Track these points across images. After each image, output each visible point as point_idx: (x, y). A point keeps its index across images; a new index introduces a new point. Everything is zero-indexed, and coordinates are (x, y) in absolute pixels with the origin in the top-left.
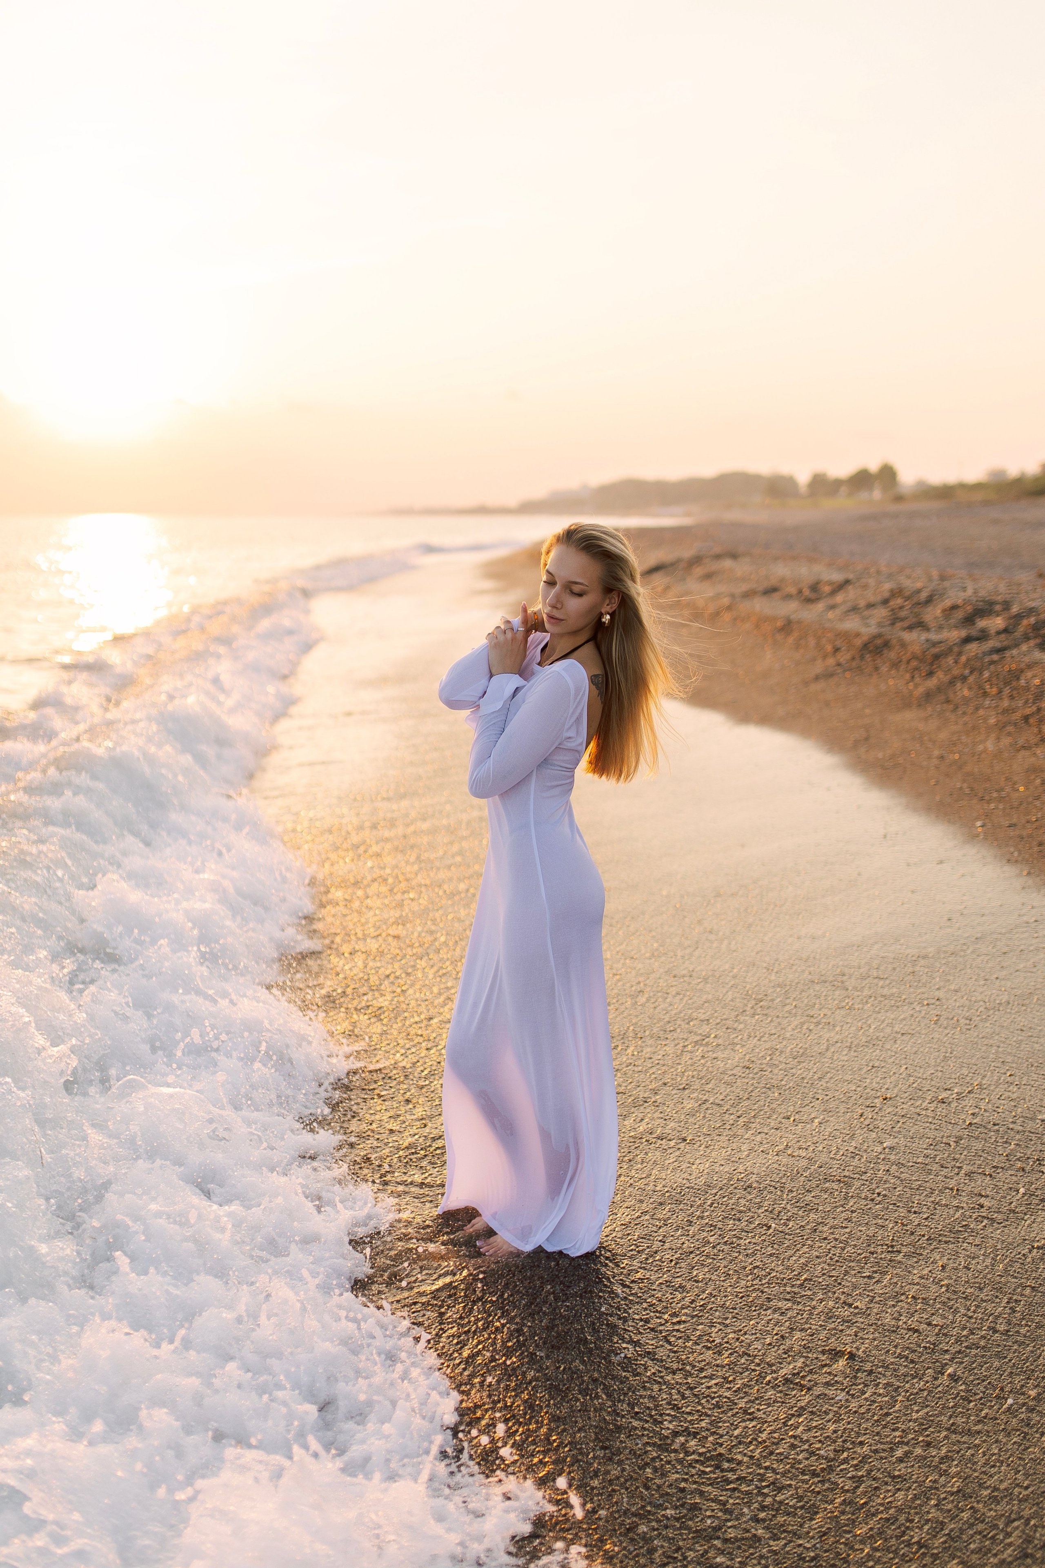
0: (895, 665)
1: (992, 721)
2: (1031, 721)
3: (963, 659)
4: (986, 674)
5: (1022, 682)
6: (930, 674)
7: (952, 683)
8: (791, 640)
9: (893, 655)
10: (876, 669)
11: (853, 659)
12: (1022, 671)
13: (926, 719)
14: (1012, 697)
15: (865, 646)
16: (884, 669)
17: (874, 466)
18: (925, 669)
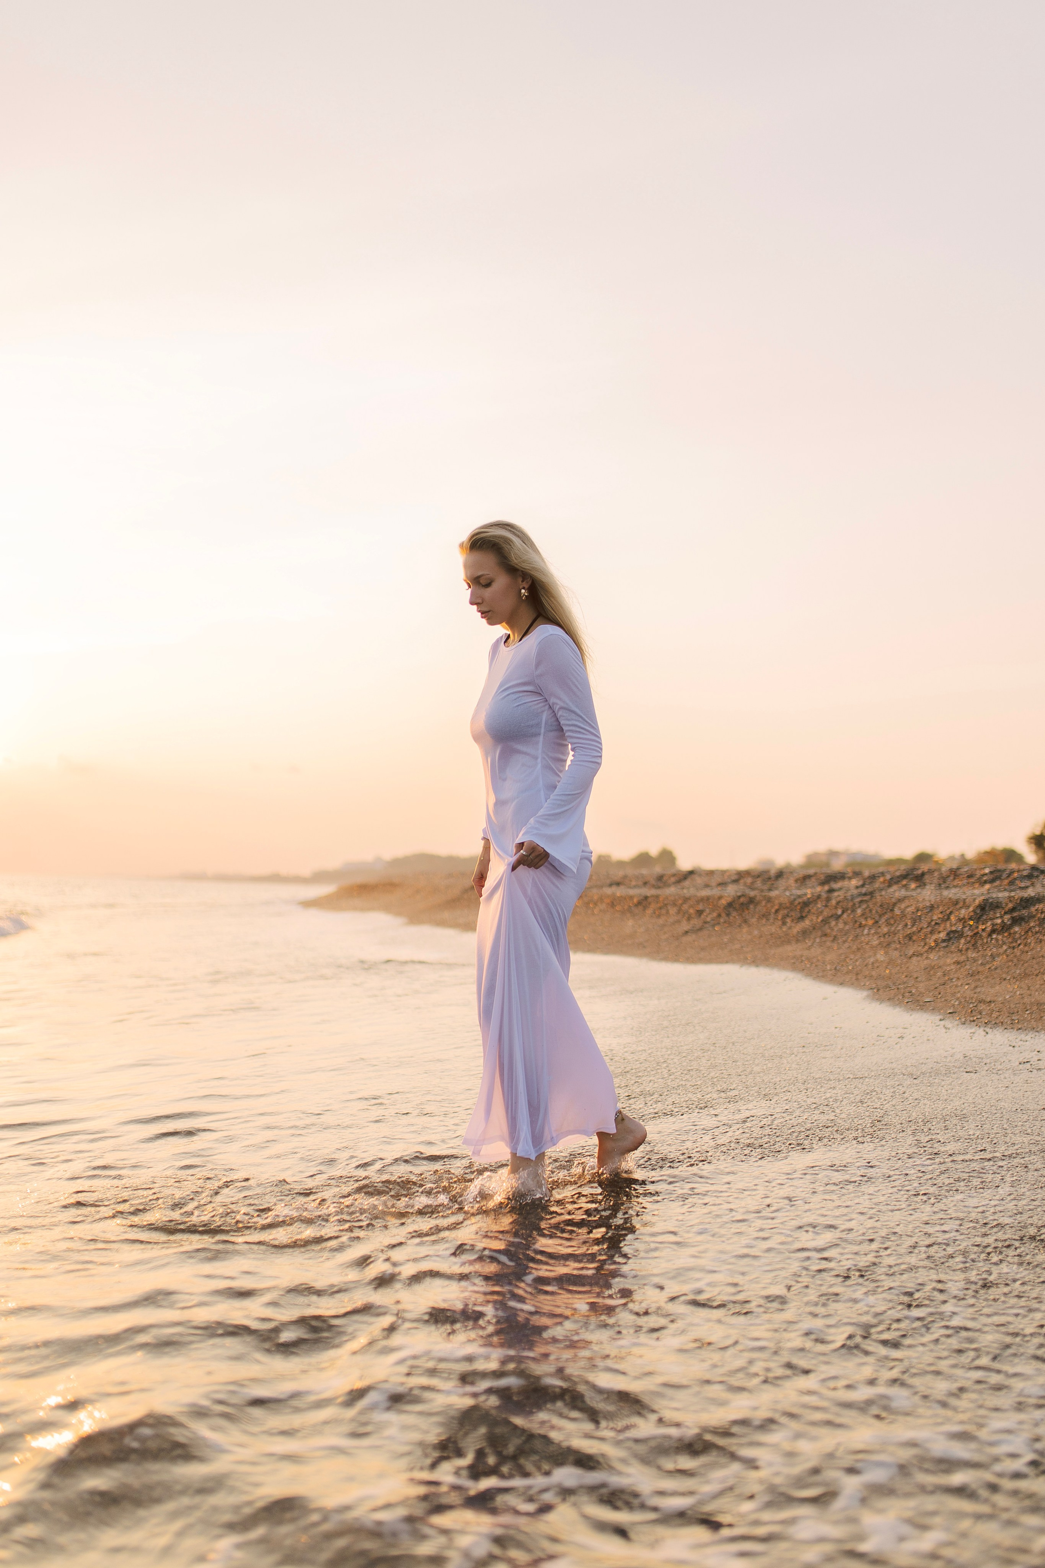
0: (765, 916)
1: (875, 942)
2: (914, 938)
3: (834, 902)
4: (859, 911)
5: (897, 911)
6: (802, 918)
7: (825, 921)
8: (649, 911)
9: (761, 909)
10: (745, 921)
11: (719, 916)
12: (895, 904)
13: (809, 948)
14: (888, 924)
15: (730, 905)
16: (754, 920)
17: (654, 851)
18: (796, 914)
